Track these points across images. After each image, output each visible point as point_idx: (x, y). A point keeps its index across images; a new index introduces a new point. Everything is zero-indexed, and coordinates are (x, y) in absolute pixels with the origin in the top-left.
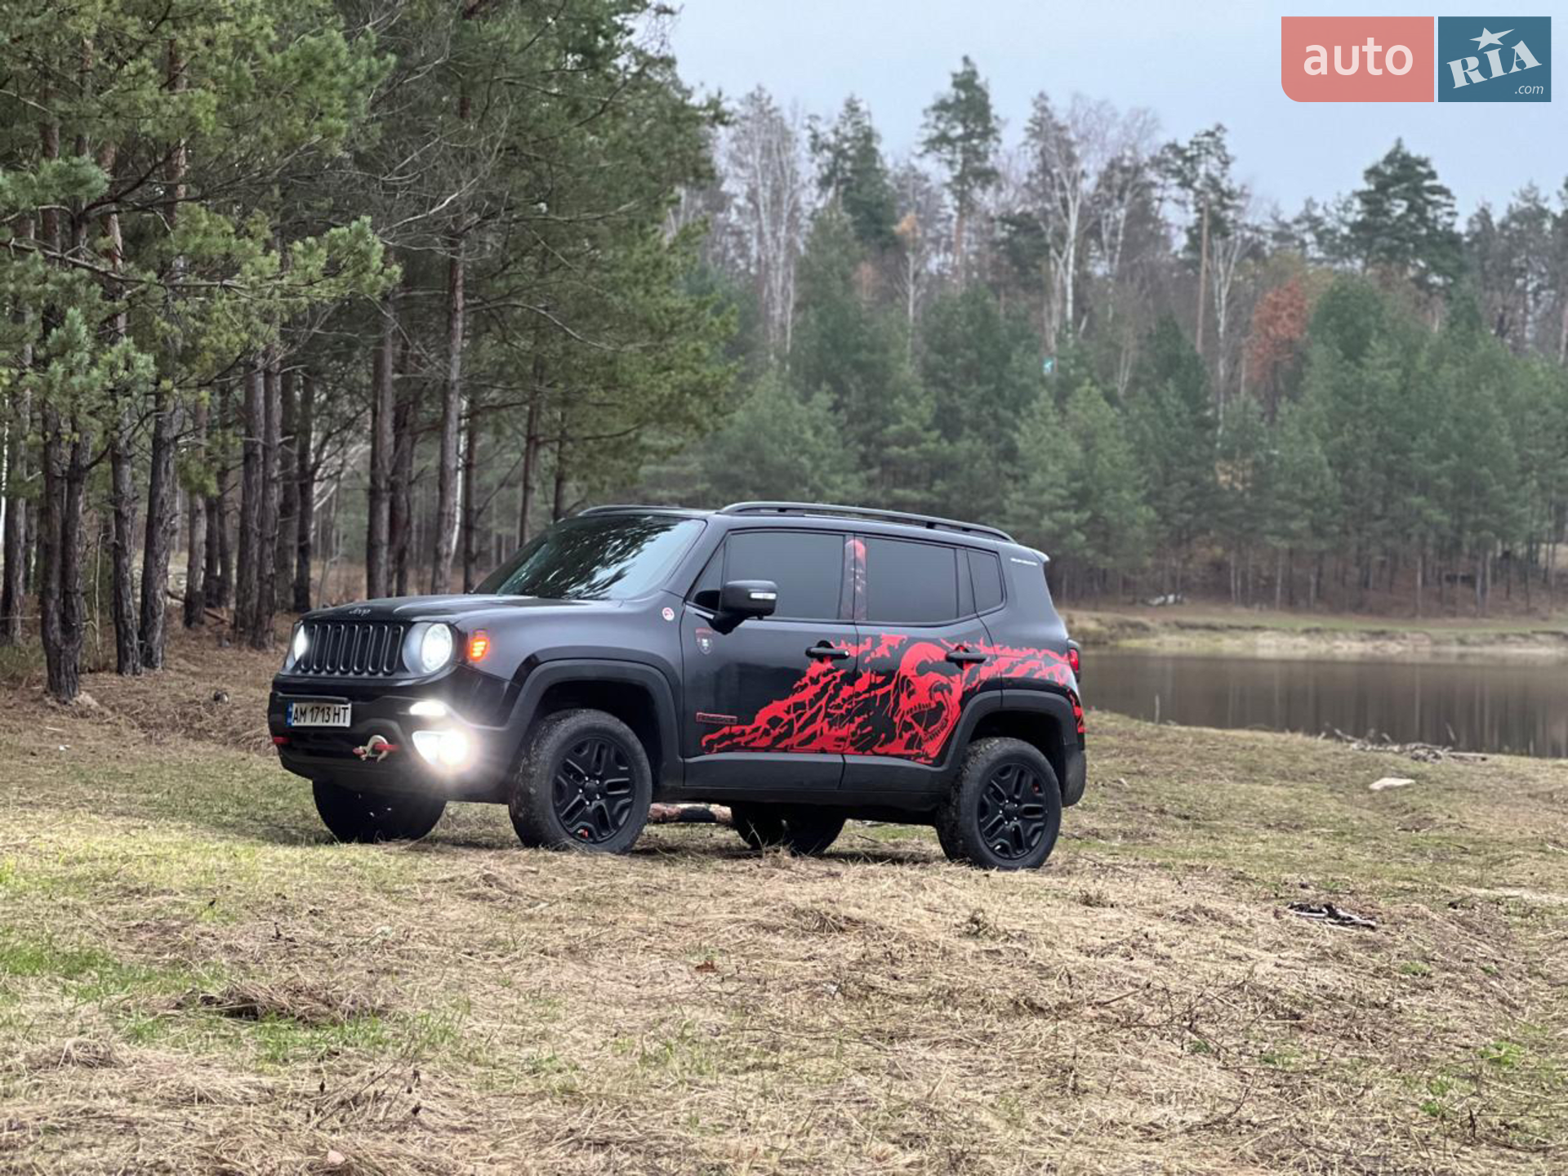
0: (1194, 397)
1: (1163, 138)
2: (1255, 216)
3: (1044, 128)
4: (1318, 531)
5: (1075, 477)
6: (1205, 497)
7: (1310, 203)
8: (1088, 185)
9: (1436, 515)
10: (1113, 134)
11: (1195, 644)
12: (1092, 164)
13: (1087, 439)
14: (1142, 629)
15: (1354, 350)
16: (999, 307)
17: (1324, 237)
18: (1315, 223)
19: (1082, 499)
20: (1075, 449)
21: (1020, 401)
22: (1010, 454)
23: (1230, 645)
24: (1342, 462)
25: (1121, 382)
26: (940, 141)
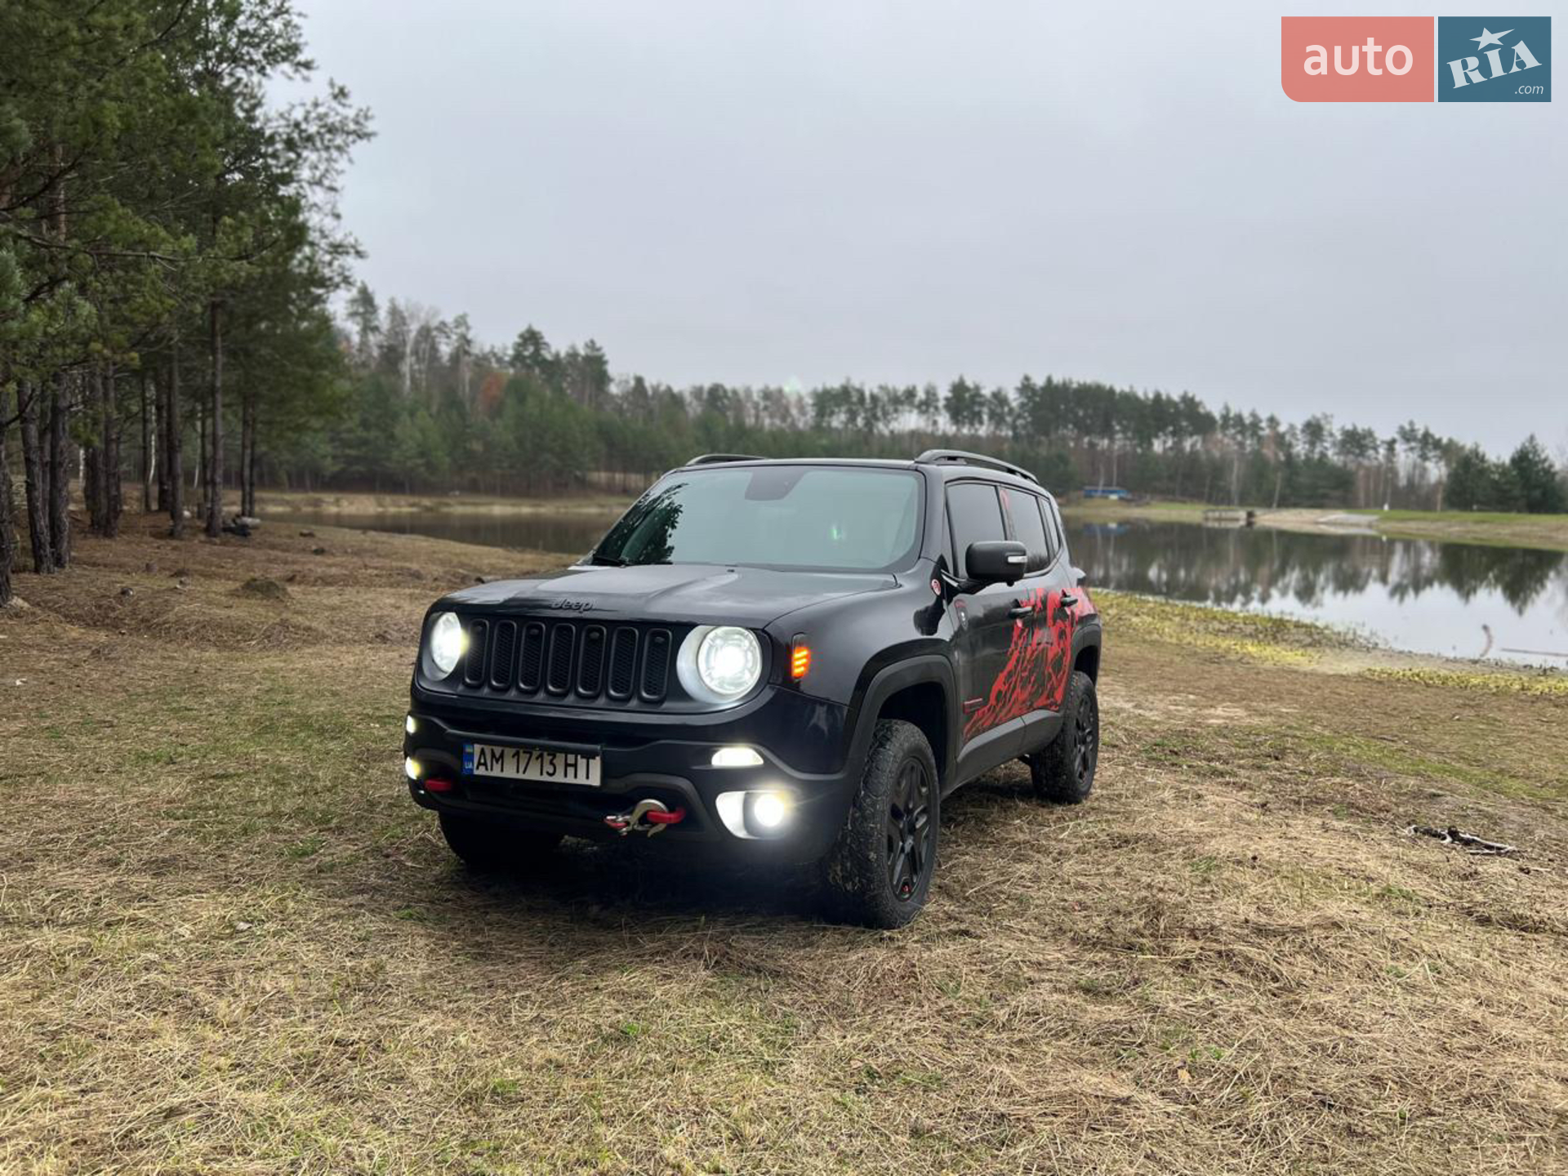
0: (463, 416)
1: (440, 318)
2: (475, 350)
3: (394, 312)
4: (511, 467)
5: (419, 446)
6: (470, 454)
7: (493, 347)
8: (413, 335)
9: (555, 461)
10: (422, 315)
11: (469, 510)
12: (414, 328)
13: (422, 431)
14: (447, 505)
15: (522, 400)
16: (383, 379)
17: (499, 360)
18: (495, 355)
19: (422, 454)
20: (418, 435)
21: (395, 417)
22: (392, 436)
23: (483, 510)
24: (520, 442)
25: (434, 409)
26: (353, 315)
